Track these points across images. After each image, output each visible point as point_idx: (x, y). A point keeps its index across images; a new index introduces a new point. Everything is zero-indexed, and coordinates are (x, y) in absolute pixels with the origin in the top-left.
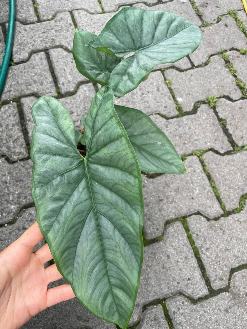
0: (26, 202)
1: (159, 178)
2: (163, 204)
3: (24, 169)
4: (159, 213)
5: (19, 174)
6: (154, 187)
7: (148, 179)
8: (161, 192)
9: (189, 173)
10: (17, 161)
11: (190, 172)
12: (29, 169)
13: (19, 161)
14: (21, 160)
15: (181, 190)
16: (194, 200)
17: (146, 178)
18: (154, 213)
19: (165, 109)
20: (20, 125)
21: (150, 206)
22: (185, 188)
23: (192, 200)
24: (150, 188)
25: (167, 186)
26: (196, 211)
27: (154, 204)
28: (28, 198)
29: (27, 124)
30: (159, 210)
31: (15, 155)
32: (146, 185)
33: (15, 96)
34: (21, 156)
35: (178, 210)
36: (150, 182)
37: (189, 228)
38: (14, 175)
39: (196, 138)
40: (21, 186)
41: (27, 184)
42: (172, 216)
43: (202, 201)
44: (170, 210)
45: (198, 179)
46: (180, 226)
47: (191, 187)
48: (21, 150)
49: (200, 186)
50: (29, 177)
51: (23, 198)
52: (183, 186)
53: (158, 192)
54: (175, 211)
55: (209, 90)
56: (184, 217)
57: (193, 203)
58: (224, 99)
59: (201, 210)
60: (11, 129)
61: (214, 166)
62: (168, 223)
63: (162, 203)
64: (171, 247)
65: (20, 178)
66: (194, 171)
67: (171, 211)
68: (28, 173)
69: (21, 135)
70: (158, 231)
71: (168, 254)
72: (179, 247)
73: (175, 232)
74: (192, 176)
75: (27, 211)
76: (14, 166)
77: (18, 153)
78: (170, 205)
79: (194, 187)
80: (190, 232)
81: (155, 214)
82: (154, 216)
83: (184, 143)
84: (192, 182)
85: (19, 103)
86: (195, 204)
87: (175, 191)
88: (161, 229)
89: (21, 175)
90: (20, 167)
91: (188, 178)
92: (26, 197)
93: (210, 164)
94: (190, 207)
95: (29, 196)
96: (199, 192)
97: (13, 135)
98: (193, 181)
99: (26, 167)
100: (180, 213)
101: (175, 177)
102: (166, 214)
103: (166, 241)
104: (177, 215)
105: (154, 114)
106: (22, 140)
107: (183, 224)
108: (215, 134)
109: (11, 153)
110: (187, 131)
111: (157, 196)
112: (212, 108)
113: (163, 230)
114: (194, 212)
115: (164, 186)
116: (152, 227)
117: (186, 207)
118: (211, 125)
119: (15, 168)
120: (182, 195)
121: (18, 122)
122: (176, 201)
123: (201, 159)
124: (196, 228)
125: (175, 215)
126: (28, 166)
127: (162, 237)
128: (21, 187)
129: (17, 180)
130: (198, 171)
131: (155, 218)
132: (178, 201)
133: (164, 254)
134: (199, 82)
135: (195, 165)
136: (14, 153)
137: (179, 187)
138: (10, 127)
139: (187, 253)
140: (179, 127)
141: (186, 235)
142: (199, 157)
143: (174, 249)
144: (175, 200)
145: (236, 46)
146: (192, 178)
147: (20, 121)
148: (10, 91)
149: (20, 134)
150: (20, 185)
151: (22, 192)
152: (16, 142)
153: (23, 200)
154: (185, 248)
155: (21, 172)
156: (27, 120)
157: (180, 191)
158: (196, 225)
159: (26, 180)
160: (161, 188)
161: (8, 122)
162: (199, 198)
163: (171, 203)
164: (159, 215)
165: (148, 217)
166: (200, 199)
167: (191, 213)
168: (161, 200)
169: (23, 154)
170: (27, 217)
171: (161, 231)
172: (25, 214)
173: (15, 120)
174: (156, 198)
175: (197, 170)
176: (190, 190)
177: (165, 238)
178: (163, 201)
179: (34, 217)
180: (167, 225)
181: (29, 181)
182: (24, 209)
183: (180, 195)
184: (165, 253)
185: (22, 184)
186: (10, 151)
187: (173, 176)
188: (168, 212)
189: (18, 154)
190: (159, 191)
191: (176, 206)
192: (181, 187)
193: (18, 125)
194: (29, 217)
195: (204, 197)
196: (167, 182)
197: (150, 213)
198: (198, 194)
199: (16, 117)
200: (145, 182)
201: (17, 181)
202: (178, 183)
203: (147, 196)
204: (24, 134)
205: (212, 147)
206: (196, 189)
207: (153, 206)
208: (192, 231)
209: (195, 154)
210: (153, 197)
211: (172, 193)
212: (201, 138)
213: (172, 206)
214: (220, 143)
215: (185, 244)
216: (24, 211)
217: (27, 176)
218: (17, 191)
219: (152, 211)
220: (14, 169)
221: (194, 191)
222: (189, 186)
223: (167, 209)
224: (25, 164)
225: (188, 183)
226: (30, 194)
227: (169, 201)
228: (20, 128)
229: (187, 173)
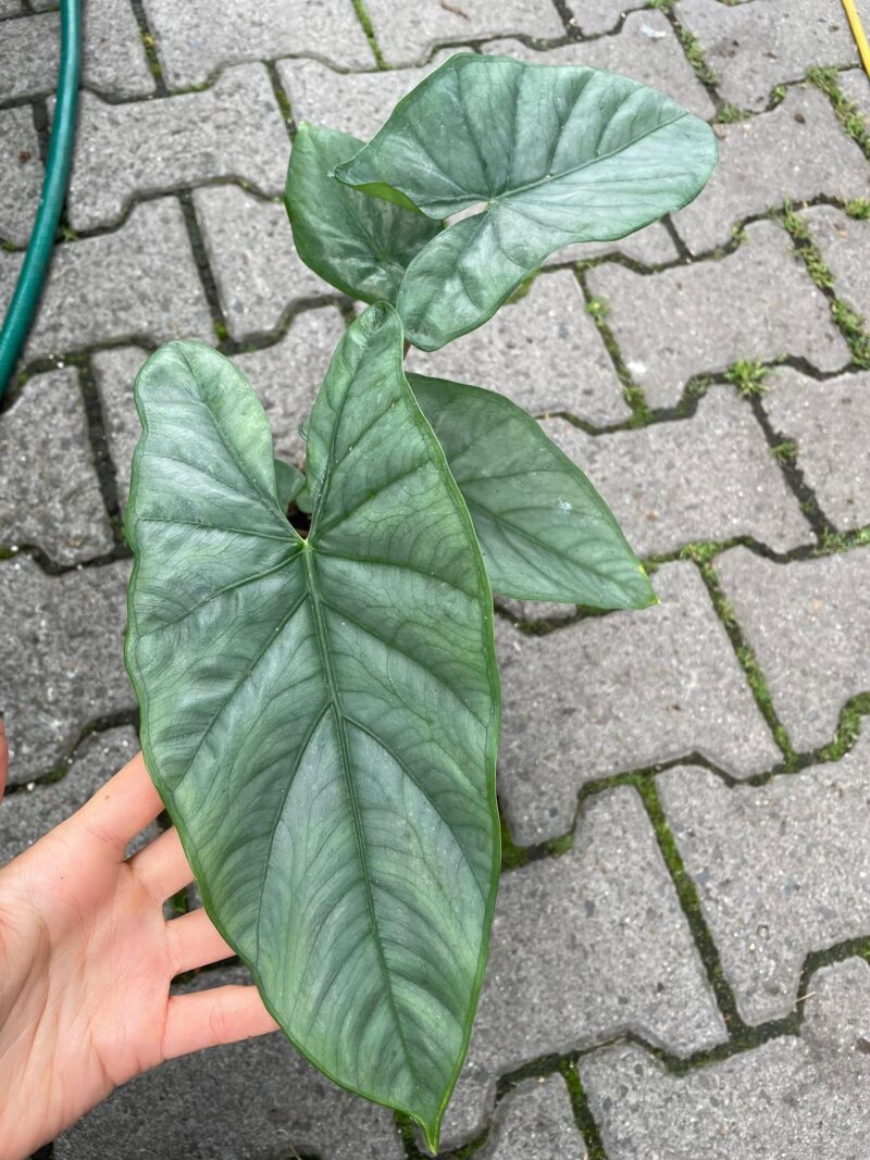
0: (103, 707)
1: (563, 634)
2: (575, 725)
3: (99, 596)
4: (558, 757)
5: (79, 613)
6: (545, 666)
7: (525, 638)
8: (569, 685)
9: (665, 618)
10: (73, 568)
11: (667, 614)
12: (115, 594)
13: (80, 567)
14: (87, 564)
15: (637, 679)
16: (680, 714)
17: (517, 634)
18: (542, 755)
19: (587, 398)
20: (88, 445)
21: (529, 731)
22: (650, 670)
23: (674, 712)
24: (531, 668)
25: (590, 663)
26: (688, 753)
27: (544, 724)
28: (110, 693)
29: (112, 440)
30: (562, 745)
31: (67, 544)
32: (515, 657)
33: (73, 344)
34: (88, 551)
35: (626, 747)
36: (531, 648)
37: (664, 810)
38: (64, 616)
39: (691, 499)
40: (86, 651)
41: (106, 646)
42: (606, 768)
43: (709, 718)
44: (599, 745)
45: (698, 642)
46: (632, 802)
47: (671, 666)
48: (88, 528)
49: (703, 664)
50: (114, 621)
51: (93, 693)
52: (644, 665)
53: (559, 682)
54: (615, 750)
55: (738, 338)
56: (648, 773)
57: (677, 722)
58: (788, 371)
59: (704, 749)
60: (58, 458)
61: (751, 596)
62: (590, 791)
63: (570, 720)
64: (599, 875)
65: (84, 624)
66: (684, 614)
67: (602, 749)
68: (113, 608)
69: (91, 479)
70: (556, 818)
71: (590, 899)
72: (627, 876)
73: (613, 821)
74: (676, 632)
75: (103, 741)
76: (62, 583)
77: (77, 538)
78: (599, 727)
79: (681, 668)
80: (667, 825)
81: (547, 758)
82: (545, 766)
83: (651, 518)
84: (676, 652)
85: (85, 370)
86: (684, 727)
87: (617, 680)
88: (565, 812)
89: (88, 614)
90: (84, 587)
91: (662, 638)
92: (101, 693)
93: (739, 591)
94: (666, 738)
95: (112, 688)
96: (699, 686)
97: (64, 478)
98: (678, 648)
99: (103, 587)
100: (634, 758)
101: (619, 634)
102: (584, 760)
103: (581, 852)
104: (621, 763)
105: (547, 414)
106: (93, 496)
107: (644, 796)
108: (755, 488)
109: (55, 538)
110: (661, 475)
111: (554, 696)
112: (746, 397)
113: (572, 816)
114: (681, 756)
115: (578, 661)
116: (533, 805)
117: (655, 738)
118: (745, 456)
119: (69, 589)
120: (641, 696)
121: (82, 433)
122: (621, 715)
123: (708, 573)
124: (687, 810)
125: (616, 764)
126: (110, 585)
127: (568, 839)
128: (85, 656)
129: (74, 633)
130: (698, 613)
131: (546, 774)
132: (626, 716)
133: (574, 897)
134: (703, 308)
135: (686, 593)
136: (66, 539)
137: (630, 666)
138: (54, 451)
139: (656, 896)
140: (635, 460)
141: (652, 833)
142: (700, 565)
143: (611, 881)
144: (614, 711)
145: (831, 188)
146: (676, 637)
147: (87, 429)
148: (55, 328)
149: (86, 475)
150: (83, 648)
151: (91, 674)
152: (74, 503)
153: (92, 702)
154: (648, 878)
155: (87, 606)
156: (112, 428)
157: (633, 682)
158: (686, 801)
159: (103, 634)
160: (570, 669)
161: (47, 433)
162: (700, 705)
163: (603, 721)
164: (560, 765)
165: (520, 770)
166: (703, 709)
167: (669, 759)
168: (569, 712)
169: (97, 543)
170: (102, 759)
171: (567, 818)
172: (99, 748)
173: (72, 428)
174: (549, 702)
175: (693, 610)
176: (669, 678)
177: (579, 842)
178: (576, 714)
180: (586, 796)
181: (113, 637)
182: (94, 733)
183: (632, 694)
184: (580, 896)
185: (90, 645)
186: (51, 531)
187: (611, 631)
188: (592, 753)
189: (78, 543)
190: (562, 678)
191: (620, 733)
192: (636, 666)
193: (81, 444)
194: (109, 761)
195: (716, 702)
196: (590, 650)
197: (528, 757)
198: (694, 693)
199: (74, 416)
200: (513, 647)
201: (72, 637)
202: (627, 654)
203: (519, 697)
204: (101, 476)
205: (746, 533)
206: (689, 677)
207: (539, 731)
208: (675, 820)
209: (688, 556)
210: (541, 699)
211: (604, 688)
212: (709, 499)
213: (606, 732)
214: (775, 517)
215: (649, 864)
216: (96, 741)
217: (108, 619)
218: (73, 670)
219: (534, 749)
220: (63, 594)
221: (683, 682)
222: (666, 665)
223: (586, 743)
224: (103, 577)
225: (662, 655)
226: (116, 680)
227: (595, 716)
228: (90, 455)
229: (660, 618)
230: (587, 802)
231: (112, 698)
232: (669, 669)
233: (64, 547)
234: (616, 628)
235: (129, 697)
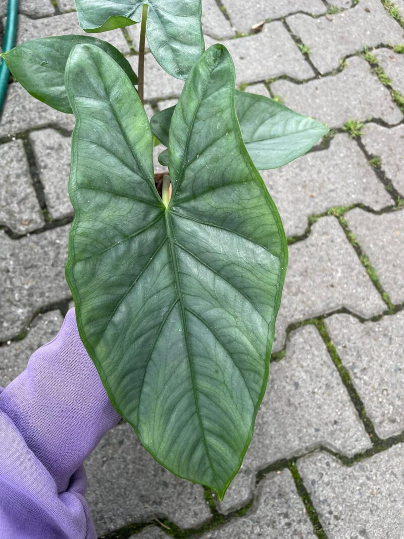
0: (44, 302)
3: (39, 248)
5: (29, 257)
9: (323, 244)
10: (25, 235)
11: (324, 242)
12: (47, 246)
13: (28, 235)
14: (32, 233)
15: (311, 273)
16: (334, 289)
20: (29, 176)
22: (317, 269)
23: (331, 288)
26: (340, 308)
28: (47, 294)
29: (41, 173)
31: (22, 224)
33: (20, 129)
34: (32, 227)
35: (308, 306)
37: (330, 336)
38: (21, 258)
39: (331, 187)
41: (44, 272)
42: (299, 317)
43: (349, 290)
44: (294, 306)
45: (340, 254)
46: (314, 333)
47: (328, 266)
48: (31, 215)
49: (344, 264)
50: (47, 260)
51: (38, 295)
54: (303, 308)
55: (347, 111)
56: (320, 318)
57: (333, 293)
58: (373, 125)
59: (347, 305)
60: (15, 183)
61: (364, 231)
62: (292, 328)
64: (300, 369)
65: (32, 262)
66: (332, 241)
67: (296, 308)
68: (46, 253)
69: (32, 192)
70: (276, 342)
71: (296, 381)
72: (314, 368)
73: (305, 342)
74: (329, 250)
75: (45, 318)
76: (20, 243)
77: (26, 220)
78: (294, 297)
79: (333, 267)
80: (332, 343)
83: (312, 197)
84: (330, 259)
85: (26, 141)
86: (337, 295)
87: (301, 274)
88: (280, 339)
89: (33, 257)
90: (31, 244)
91: (322, 253)
92: (42, 295)
93: (359, 229)
94: (328, 301)
95: (48, 292)
96: (342, 275)
97: (18, 192)
98: (330, 257)
99: (41, 244)
100: (313, 311)
101: (300, 252)
102: (288, 314)
103: (290, 358)
104: (306, 314)
106: (33, 200)
107: (319, 329)
108: (362, 180)
109: (15, 221)
110: (315, 176)
112: (354, 138)
113: (284, 341)
114: (336, 309)
117: (323, 301)
118: (356, 166)
119: (24, 245)
120: (314, 281)
121: (26, 171)
122: (305, 291)
123: (343, 221)
124: (341, 335)
125: (304, 315)
126: (44, 242)
127: (283, 352)
128: (33, 277)
129: (27, 266)
130: (339, 240)
132: (307, 291)
133: (288, 380)
134: (329, 98)
135: (332, 231)
136: (21, 221)
137: (307, 267)
138: (12, 180)
139: (330, 377)
140: (302, 170)
141: (325, 347)
142: (338, 217)
143: (306, 372)
144: (301, 289)
145: (386, 40)
146: (330, 252)
147: (28, 169)
148: (10, 122)
149: (29, 190)
150: (32, 274)
151: (36, 286)
152: (24, 204)
153: (38, 299)
154: (325, 369)
155: (33, 253)
156: (41, 167)
157: (309, 275)
158: (341, 331)
159: (42, 266)
161: (9, 171)
162: (344, 284)
163: (296, 294)
166: (345, 286)
167: (331, 311)
169: (36, 222)
170: (45, 327)
171: (281, 342)
172: (42, 322)
173: (21, 168)
175: (336, 239)
176: (327, 272)
177: (288, 353)
179: (57, 326)
180: (290, 331)
181: (47, 267)
182: (40, 315)
183: (309, 281)
184: (291, 380)
185: (36, 272)
186: (13, 218)
187: (296, 251)
188: (291, 310)
189: (27, 223)
191: (305, 299)
192: (310, 267)
193: (26, 176)
194: (48, 328)
195: (351, 282)
198: (340, 278)
199: (22, 163)
201: (26, 268)
202: (305, 261)
204: (36, 190)
205: (360, 202)
206: (337, 271)
208: (336, 340)
209: (332, 214)
211: (295, 279)
212: (339, 186)
213: (298, 299)
214: (373, 194)
215: (324, 362)
216: (41, 318)
217: (44, 259)
218: (27, 284)
220: (21, 248)
221: (334, 274)
222: (325, 266)
223: (288, 305)
224: (40, 239)
225: (323, 261)
226: (49, 288)
227: (292, 292)
228: (30, 181)
229: (320, 244)
230: (291, 334)
231: (48, 297)
232: (327, 268)
233: (20, 226)
234: (298, 249)
235: (57, 296)
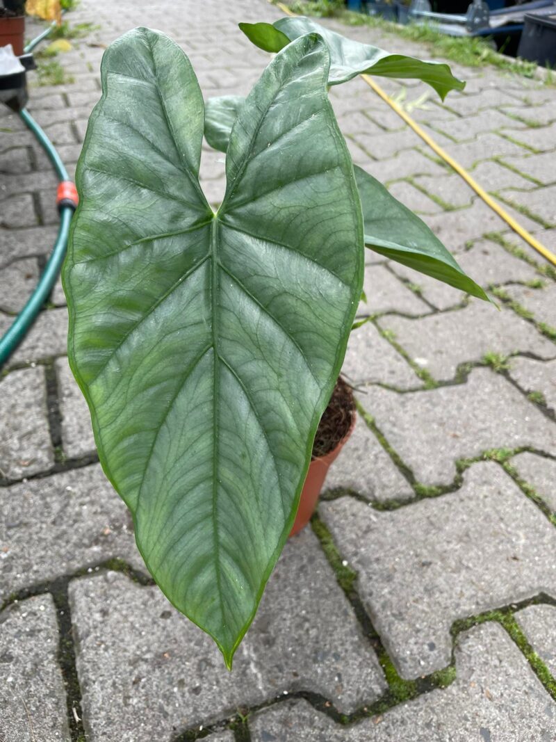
0: (27, 579)
1: (409, 509)
2: (434, 574)
3: (37, 498)
4: (426, 600)
5: (19, 510)
6: (399, 532)
7: (379, 513)
8: (422, 545)
9: (486, 497)
10: (20, 481)
11: (487, 494)
12: (51, 496)
13: (25, 481)
14: (30, 478)
15: (476, 539)
16: (520, 563)
17: (372, 510)
18: (411, 599)
19: (392, 376)
20: (44, 406)
21: (396, 580)
22: (484, 532)
23: (515, 562)
24: (388, 533)
25: (435, 528)
26: (536, 594)
27: (407, 574)
28: (35, 568)
29: (63, 402)
30: (426, 590)
31: (19, 465)
32: (373, 526)
33: (43, 355)
34: (34, 468)
35: (482, 590)
36: (385, 519)
37: (530, 642)
38: (6, 513)
39: (480, 425)
40: (19, 538)
41: (37, 533)
42: (469, 608)
43: (544, 564)
44: (458, 589)
45: (516, 512)
46: (500, 633)
47: (501, 528)
48: (36, 454)
49: (526, 527)
50: (46, 514)
51: (20, 568)
52: (478, 528)
53: (413, 543)
54: (473, 592)
55: (482, 344)
56: (505, 611)
57: (519, 569)
58: (521, 359)
59: (548, 589)
60: (21, 414)
61: (545, 482)
62: (460, 627)
63: (429, 570)
64: (487, 702)
65: (21, 518)
66: (499, 493)
67: (461, 592)
68: (47, 505)
69: (43, 425)
70: (436, 652)
71: (484, 726)
72: (513, 701)
73: (487, 652)
74: (497, 505)
75: (22, 607)
76: (9, 491)
77: (26, 460)
78: (455, 575)
79: (509, 529)
80: (536, 654)
81: (416, 601)
82: (416, 607)
83: (455, 436)
84: (502, 519)
85: (49, 367)
86: (526, 572)
87: (460, 540)
88: (443, 646)
89: (25, 510)
90: (26, 492)
91: (488, 509)
92: (27, 568)
93: (536, 479)
94: (514, 582)
95: (37, 564)
96: (528, 542)
97: (23, 425)
98: (502, 516)
99: (42, 492)
100: (491, 598)
101: (453, 508)
102: (449, 601)
103: (465, 682)
104: (481, 603)
105: (367, 384)
106: (44, 434)
107: (509, 630)
108: (524, 419)
109: (10, 461)
110: (454, 412)
111: (412, 553)
112: (499, 372)
113: (450, 650)
114: (531, 597)
115: (425, 527)
116: (412, 641)
117: (504, 582)
118: (510, 402)
119: (14, 495)
120: (483, 550)
121: (42, 400)
122: (470, 565)
123: (510, 468)
124: (550, 641)
125: (477, 603)
126: (47, 490)
127: (451, 670)
128: (19, 541)
129: (12, 524)
130: (509, 492)
131: (418, 614)
132: (475, 566)
133: (468, 725)
134: (456, 331)
135: (495, 479)
136: (18, 462)
137: (468, 530)
138: (19, 410)
139: (546, 717)
140: (434, 405)
141: (525, 661)
142: (500, 462)
143: (500, 708)
144: (464, 562)
146: (499, 508)
147: (45, 398)
148: (33, 348)
149: (40, 422)
150: (18, 535)
151: (20, 554)
152: (29, 439)
153: (19, 576)
154: (534, 701)
155: (26, 505)
156: (63, 395)
157: (474, 541)
158: (547, 633)
159: (36, 524)
160: (420, 533)
161: (16, 400)
162: (534, 556)
163: (457, 570)
164: (429, 606)
165: (395, 611)
166: (537, 558)
167: (521, 600)
168: (426, 564)
169: (41, 462)
170: (20, 622)
171: (445, 651)
172: (18, 614)
173: (35, 397)
174: (408, 557)
175: (505, 491)
176: (503, 537)
177: (460, 673)
178: (432, 566)
179: (43, 620)
180: (457, 633)
181: (44, 526)
182: (16, 601)
183: (476, 550)
184: (474, 724)
185: (24, 533)
186: (7, 458)
187: (446, 506)
188: (454, 595)
189: (26, 463)
190: (415, 540)
191: (474, 578)
192: (473, 529)
193: (40, 405)
194: (26, 625)
195: (546, 553)
196: (433, 519)
197: (400, 601)
198: (525, 547)
199: (37, 391)
200: (370, 519)
201: (9, 528)
202: (463, 521)
203: (382, 554)
204: (51, 422)
205: (528, 445)
206: (518, 537)
207: (404, 580)
208: (542, 649)
209: (490, 458)
210: (402, 556)
211: (451, 546)
212: (493, 425)
213: (462, 578)
214: (544, 434)
215: (530, 688)
216: (16, 608)
217: (42, 514)
218: (6, 552)
219: (404, 594)
220: (8, 498)
221: (514, 540)
222: (496, 527)
223: (447, 588)
224: (42, 486)
225: (491, 521)
226: (42, 557)
227: (449, 567)
228: (46, 411)
229: (481, 497)
230: (459, 637)
231: (36, 572)
232: (500, 531)
233: (15, 467)
234: (449, 504)
235: (51, 571)
